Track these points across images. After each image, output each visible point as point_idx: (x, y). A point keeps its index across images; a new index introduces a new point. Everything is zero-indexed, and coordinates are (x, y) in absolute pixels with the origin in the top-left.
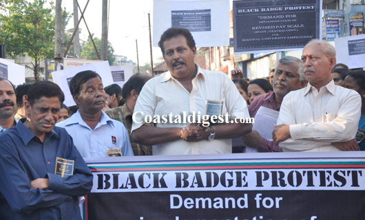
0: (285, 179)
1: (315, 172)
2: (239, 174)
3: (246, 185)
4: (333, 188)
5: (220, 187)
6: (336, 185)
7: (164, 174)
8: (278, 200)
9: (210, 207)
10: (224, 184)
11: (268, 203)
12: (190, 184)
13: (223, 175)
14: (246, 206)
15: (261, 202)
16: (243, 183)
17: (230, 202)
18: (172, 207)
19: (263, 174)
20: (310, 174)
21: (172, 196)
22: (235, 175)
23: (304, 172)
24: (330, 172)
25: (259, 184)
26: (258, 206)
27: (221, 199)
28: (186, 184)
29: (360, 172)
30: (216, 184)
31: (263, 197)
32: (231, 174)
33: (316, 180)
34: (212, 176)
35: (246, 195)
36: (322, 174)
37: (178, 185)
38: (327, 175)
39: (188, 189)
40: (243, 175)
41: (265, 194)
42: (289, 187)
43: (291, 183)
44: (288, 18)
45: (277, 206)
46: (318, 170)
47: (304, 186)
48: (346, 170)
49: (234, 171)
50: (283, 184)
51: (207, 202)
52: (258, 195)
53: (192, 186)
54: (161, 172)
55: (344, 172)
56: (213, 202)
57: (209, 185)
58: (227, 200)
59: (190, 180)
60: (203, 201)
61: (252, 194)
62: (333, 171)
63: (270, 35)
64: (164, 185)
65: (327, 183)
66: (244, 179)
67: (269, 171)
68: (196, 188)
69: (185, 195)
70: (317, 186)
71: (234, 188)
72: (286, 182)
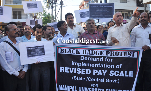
0: (114, 54)
1: (123, 52)
2: (101, 52)
3: (103, 55)
4: (127, 57)
5: (95, 55)
6: (128, 56)
7: (79, 50)
8: (111, 59)
9: (92, 60)
10: (96, 54)
11: (109, 60)
12: (87, 53)
13: (97, 52)
14: (102, 61)
15: (107, 60)
16: (102, 54)
17: (98, 59)
18: (81, 59)
19: (108, 52)
20: (121, 53)
21: (81, 56)
22: (100, 52)
23: (120, 52)
24: (127, 52)
25: (107, 55)
26: (106, 61)
27: (95, 58)
28: (86, 53)
29: (135, 53)
30: (94, 54)
31: (107, 58)
32: (99, 51)
33: (123, 55)
34: (93, 51)
35: (103, 58)
36: (125, 53)
37: (83, 53)
38: (126, 53)
39: (86, 55)
40: (102, 52)
41: (108, 57)
42: (115, 56)
43: (116, 55)
44: (105, 10)
45: (111, 61)
46: (124, 52)
47: (119, 56)
48: (131, 52)
49: (100, 51)
50: (114, 55)
51: (91, 59)
52: (106, 58)
53: (87, 54)
54: (78, 49)
55: (131, 53)
56: (93, 59)
57: (92, 54)
58: (97, 59)
59: (87, 52)
60: (90, 58)
61: (104, 57)
62: (128, 52)
63: (100, 14)
64: (79, 53)
65: (126, 55)
66: (103, 53)
67: (110, 51)
68: (88, 55)
69: (85, 56)
70: (123, 56)
71: (99, 55)
72: (115, 55)
